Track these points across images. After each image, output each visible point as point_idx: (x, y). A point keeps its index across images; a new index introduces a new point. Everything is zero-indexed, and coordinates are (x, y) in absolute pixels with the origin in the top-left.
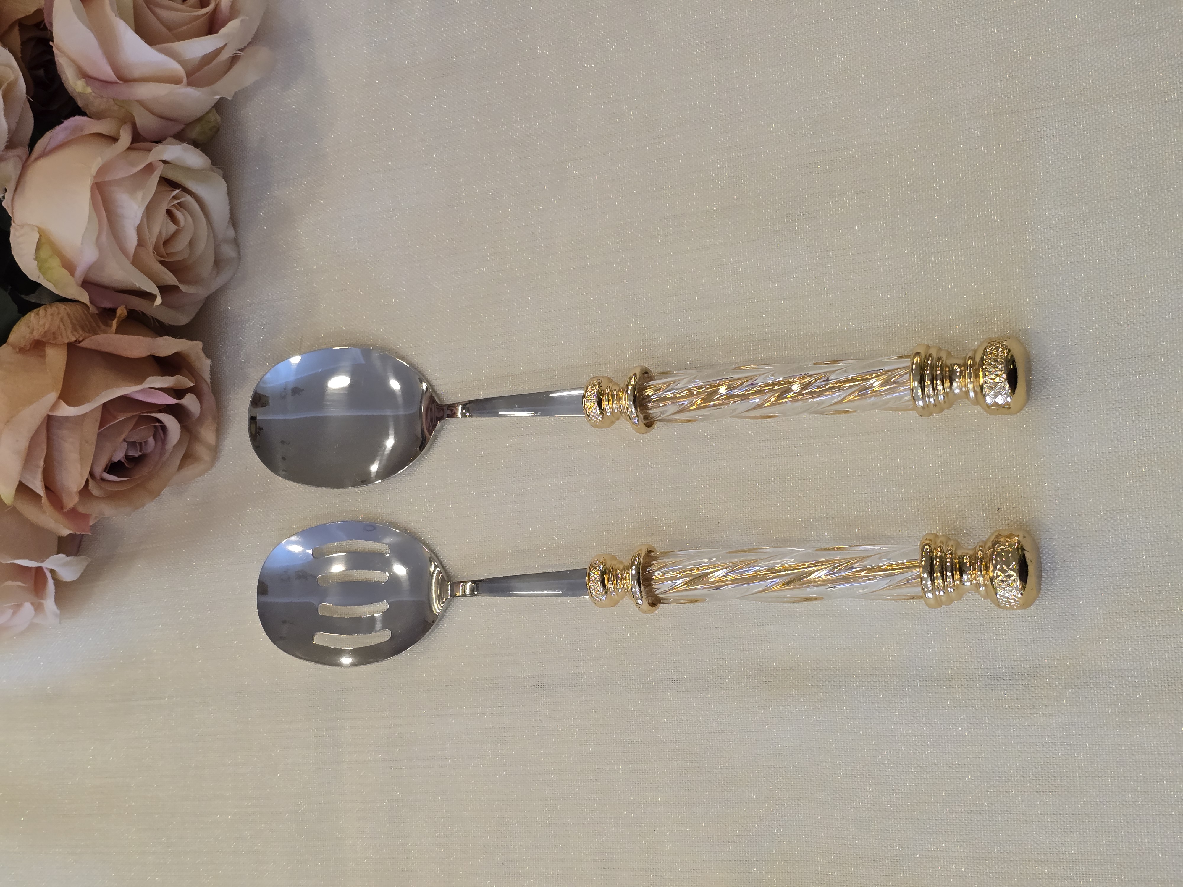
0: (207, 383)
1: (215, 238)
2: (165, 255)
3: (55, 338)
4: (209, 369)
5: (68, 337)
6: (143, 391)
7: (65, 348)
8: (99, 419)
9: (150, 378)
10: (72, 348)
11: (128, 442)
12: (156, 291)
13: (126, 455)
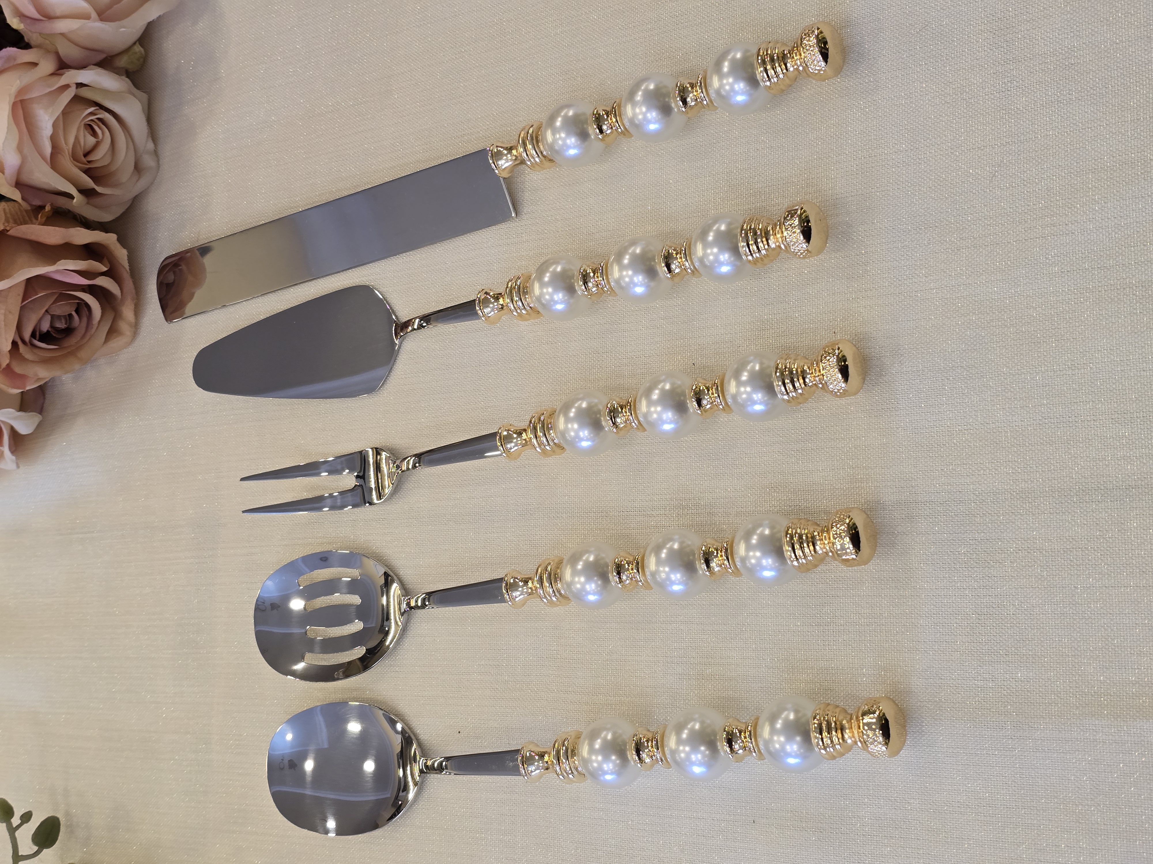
0: (126, 270)
1: (136, 151)
2: (87, 162)
4: (126, 258)
6: (57, 271)
8: (22, 294)
9: (62, 261)
10: (4, 236)
11: (50, 315)
12: (74, 191)
13: (52, 326)
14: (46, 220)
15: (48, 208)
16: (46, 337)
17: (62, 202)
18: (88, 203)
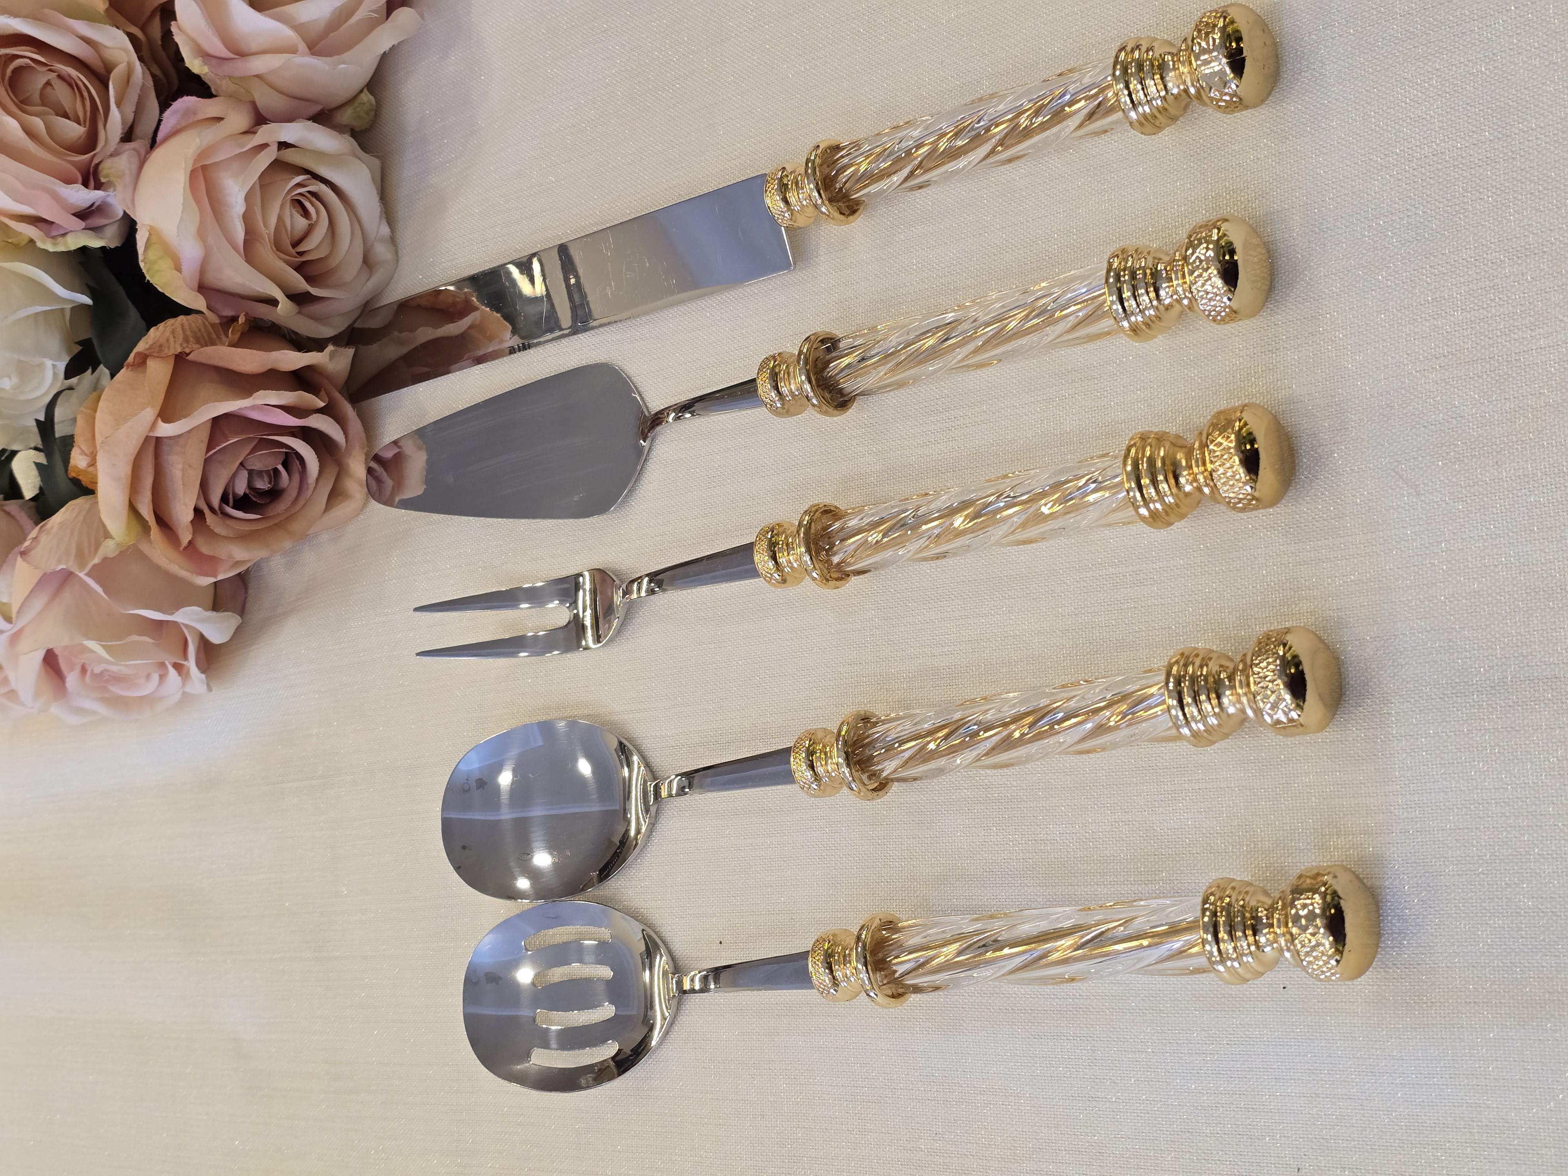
1: (364, 237)
2: (296, 254)
3: (160, 351)
5: (175, 349)
6: (254, 407)
7: (172, 361)
8: (206, 441)
9: (261, 393)
10: (180, 359)
11: (247, 470)
12: (278, 295)
13: (250, 486)
14: (240, 338)
15: (242, 320)
16: (243, 503)
17: (262, 311)
18: (299, 313)
